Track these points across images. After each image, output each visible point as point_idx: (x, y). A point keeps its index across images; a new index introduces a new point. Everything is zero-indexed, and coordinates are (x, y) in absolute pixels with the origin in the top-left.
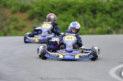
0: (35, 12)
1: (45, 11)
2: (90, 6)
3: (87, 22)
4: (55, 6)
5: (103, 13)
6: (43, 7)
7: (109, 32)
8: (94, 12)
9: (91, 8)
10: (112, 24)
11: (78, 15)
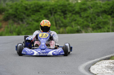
0: (9, 14)
1: (19, 13)
2: (61, 7)
3: (57, 22)
4: (28, 7)
5: (73, 14)
6: (17, 9)
7: (78, 31)
8: (64, 12)
9: (61, 9)
10: (81, 24)
11: (49, 15)
